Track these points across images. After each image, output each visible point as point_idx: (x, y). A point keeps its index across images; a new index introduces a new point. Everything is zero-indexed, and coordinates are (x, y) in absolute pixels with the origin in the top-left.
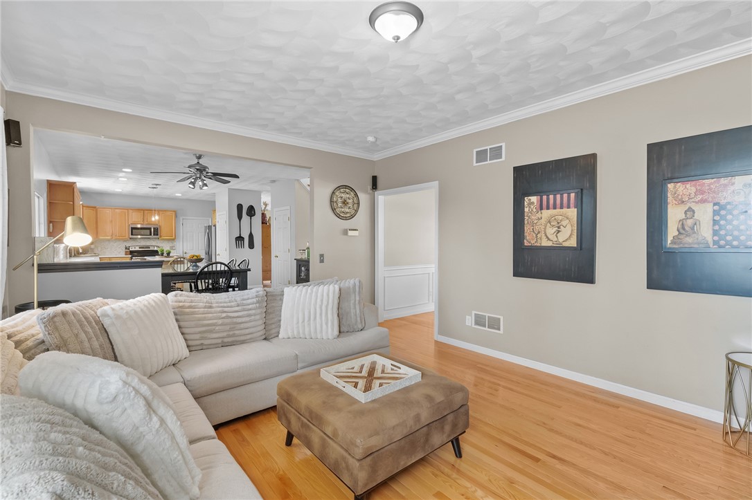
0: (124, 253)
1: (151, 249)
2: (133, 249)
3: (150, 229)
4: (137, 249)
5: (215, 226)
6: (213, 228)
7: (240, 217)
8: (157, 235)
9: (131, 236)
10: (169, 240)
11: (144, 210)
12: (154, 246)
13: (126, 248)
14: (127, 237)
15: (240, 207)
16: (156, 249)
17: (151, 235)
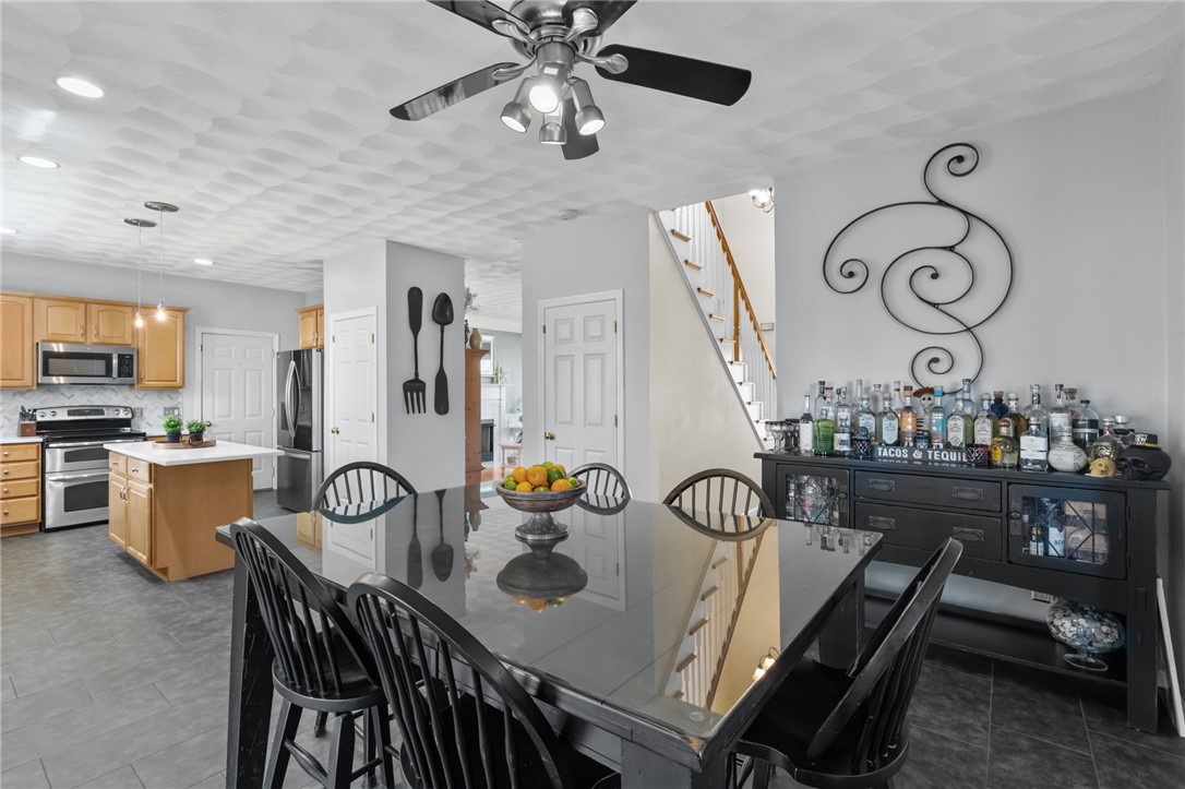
0: (16, 428)
1: (109, 415)
2: (49, 418)
3: (107, 358)
4: (63, 416)
5: (321, 350)
6: (315, 355)
7: (415, 325)
8: (131, 375)
9: (42, 379)
10: (160, 390)
11: (87, 302)
12: (117, 408)
13: (24, 415)
14: (28, 381)
15: (415, 296)
16: (122, 415)
17: (108, 373)
